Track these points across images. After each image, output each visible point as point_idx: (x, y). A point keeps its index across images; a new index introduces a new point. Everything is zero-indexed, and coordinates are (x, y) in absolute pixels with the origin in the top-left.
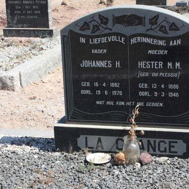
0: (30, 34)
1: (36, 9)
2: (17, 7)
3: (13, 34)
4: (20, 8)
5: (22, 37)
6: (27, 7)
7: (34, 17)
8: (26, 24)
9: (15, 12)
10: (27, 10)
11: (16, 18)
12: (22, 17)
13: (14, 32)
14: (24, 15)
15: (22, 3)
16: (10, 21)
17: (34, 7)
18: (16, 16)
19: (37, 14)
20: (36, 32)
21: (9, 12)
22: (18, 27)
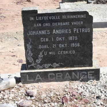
0: (63, 77)
1: (74, 41)
2: (42, 40)
3: (37, 78)
4: (47, 40)
5: (51, 81)
6: (58, 39)
7: (70, 52)
8: (57, 63)
9: (40, 47)
10: (59, 42)
11: (41, 55)
12: (50, 53)
13: (38, 75)
14: (53, 50)
15: (51, 34)
16: (31, 60)
17: (71, 38)
18: (41, 53)
19: (74, 48)
20: (73, 73)
21: (30, 47)
22: (44, 68)
